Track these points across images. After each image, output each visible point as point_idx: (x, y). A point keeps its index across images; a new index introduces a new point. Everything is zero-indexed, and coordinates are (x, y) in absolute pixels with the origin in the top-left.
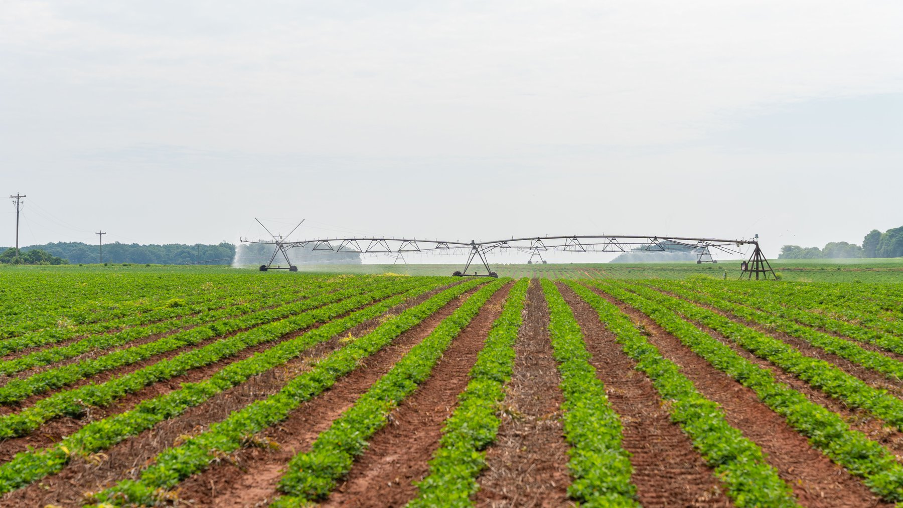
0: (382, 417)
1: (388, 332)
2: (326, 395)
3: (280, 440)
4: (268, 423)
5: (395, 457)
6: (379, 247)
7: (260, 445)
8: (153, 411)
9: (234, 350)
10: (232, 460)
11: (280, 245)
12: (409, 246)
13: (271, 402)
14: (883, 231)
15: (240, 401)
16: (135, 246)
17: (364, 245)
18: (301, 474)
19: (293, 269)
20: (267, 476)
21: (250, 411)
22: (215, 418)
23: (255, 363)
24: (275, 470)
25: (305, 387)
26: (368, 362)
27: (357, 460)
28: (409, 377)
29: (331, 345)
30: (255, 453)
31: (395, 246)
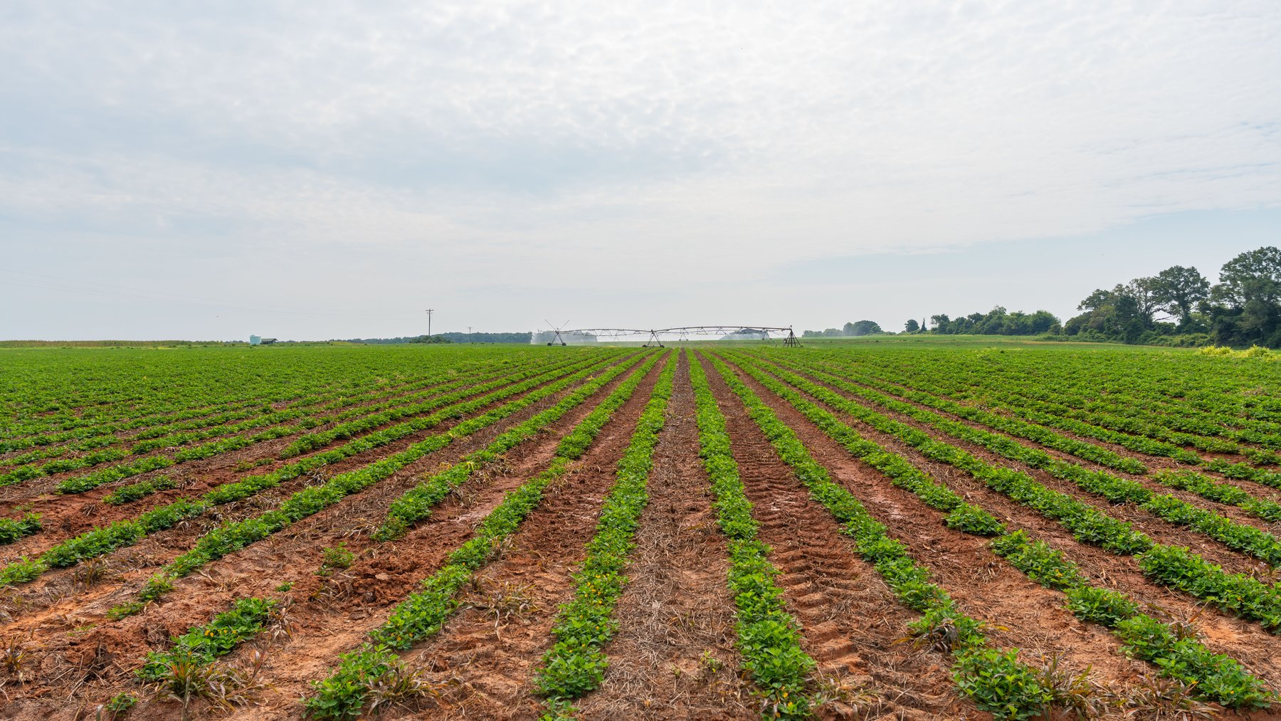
0: (607, 417)
1: (610, 375)
2: (580, 407)
3: (557, 429)
4: (551, 421)
5: (613, 437)
6: (605, 333)
7: (547, 432)
8: (494, 415)
9: (535, 385)
10: (533, 439)
11: (558, 333)
12: (621, 333)
13: (552, 410)
14: (853, 323)
15: (537, 410)
16: (487, 334)
17: (598, 333)
18: (567, 446)
19: (564, 344)
20: (550, 447)
21: (543, 415)
22: (525, 418)
23: (545, 391)
24: (554, 444)
25: (569, 402)
26: (599, 389)
27: (594, 438)
28: (621, 397)
29: (582, 382)
30: (544, 436)
31: (614, 333)
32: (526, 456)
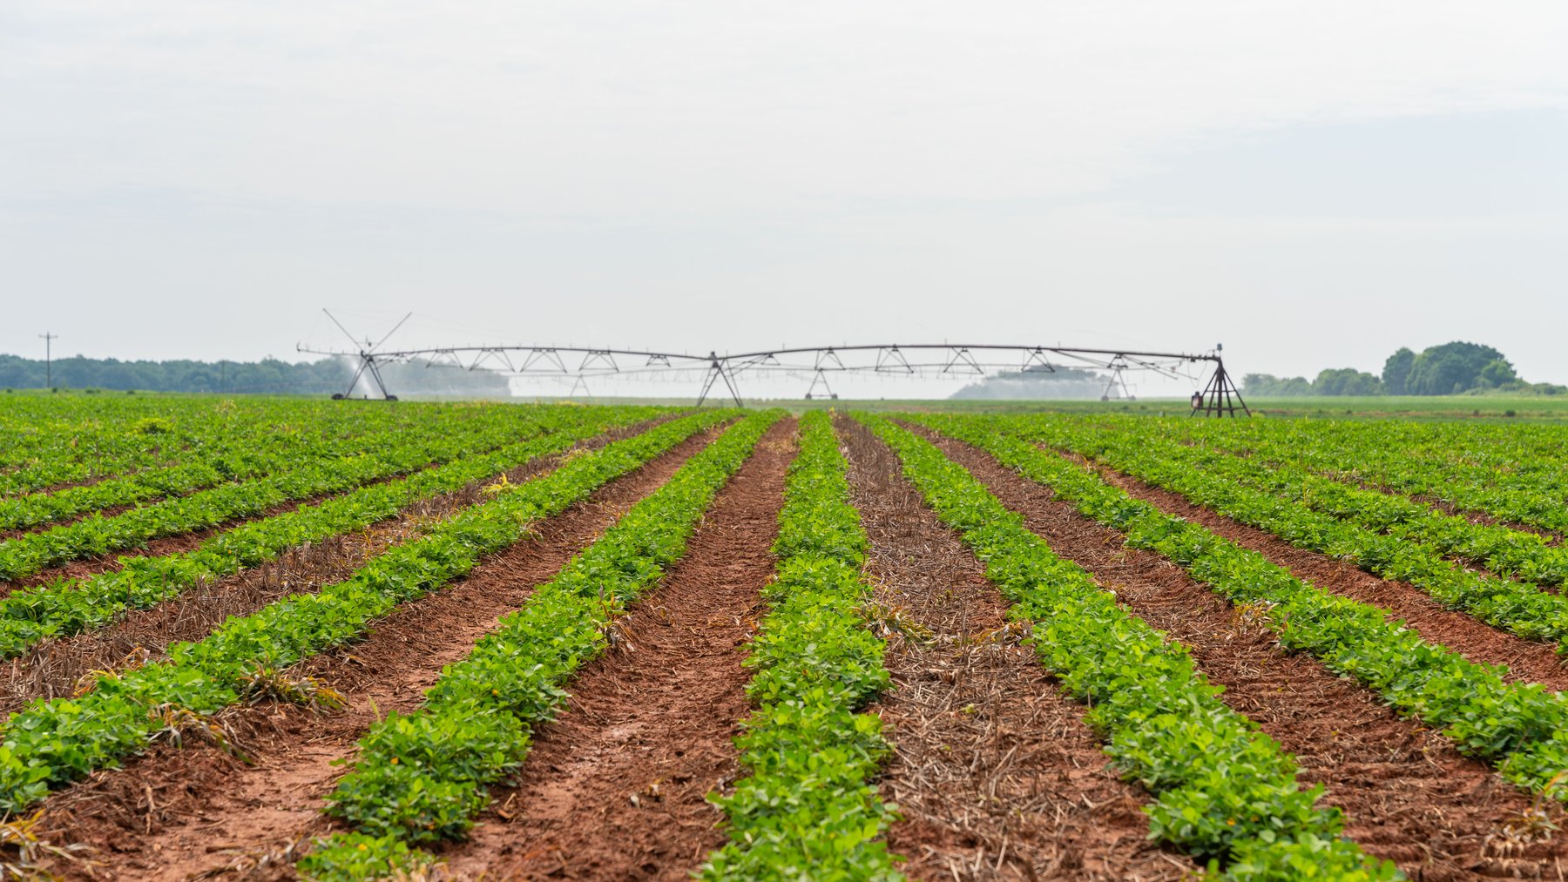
0: (593, 636)
1: (583, 476)
2: (457, 591)
3: (348, 685)
4: (318, 645)
5: (634, 728)
6: (544, 361)
7: (292, 696)
8: (38, 614)
9: (259, 505)
10: (214, 732)
11: (369, 359)
12: (600, 362)
13: (326, 598)
15: (255, 599)
16: (111, 362)
17: (518, 358)
18: (393, 772)
19: (391, 398)
20: (304, 775)
21: (282, 613)
22: (192, 633)
23: (300, 527)
24: (327, 760)
25: (408, 568)
26: (542, 526)
27: (540, 733)
28: (644, 552)
29: (466, 497)
30: (278, 716)
31: (573, 361)
32: (168, 822)
